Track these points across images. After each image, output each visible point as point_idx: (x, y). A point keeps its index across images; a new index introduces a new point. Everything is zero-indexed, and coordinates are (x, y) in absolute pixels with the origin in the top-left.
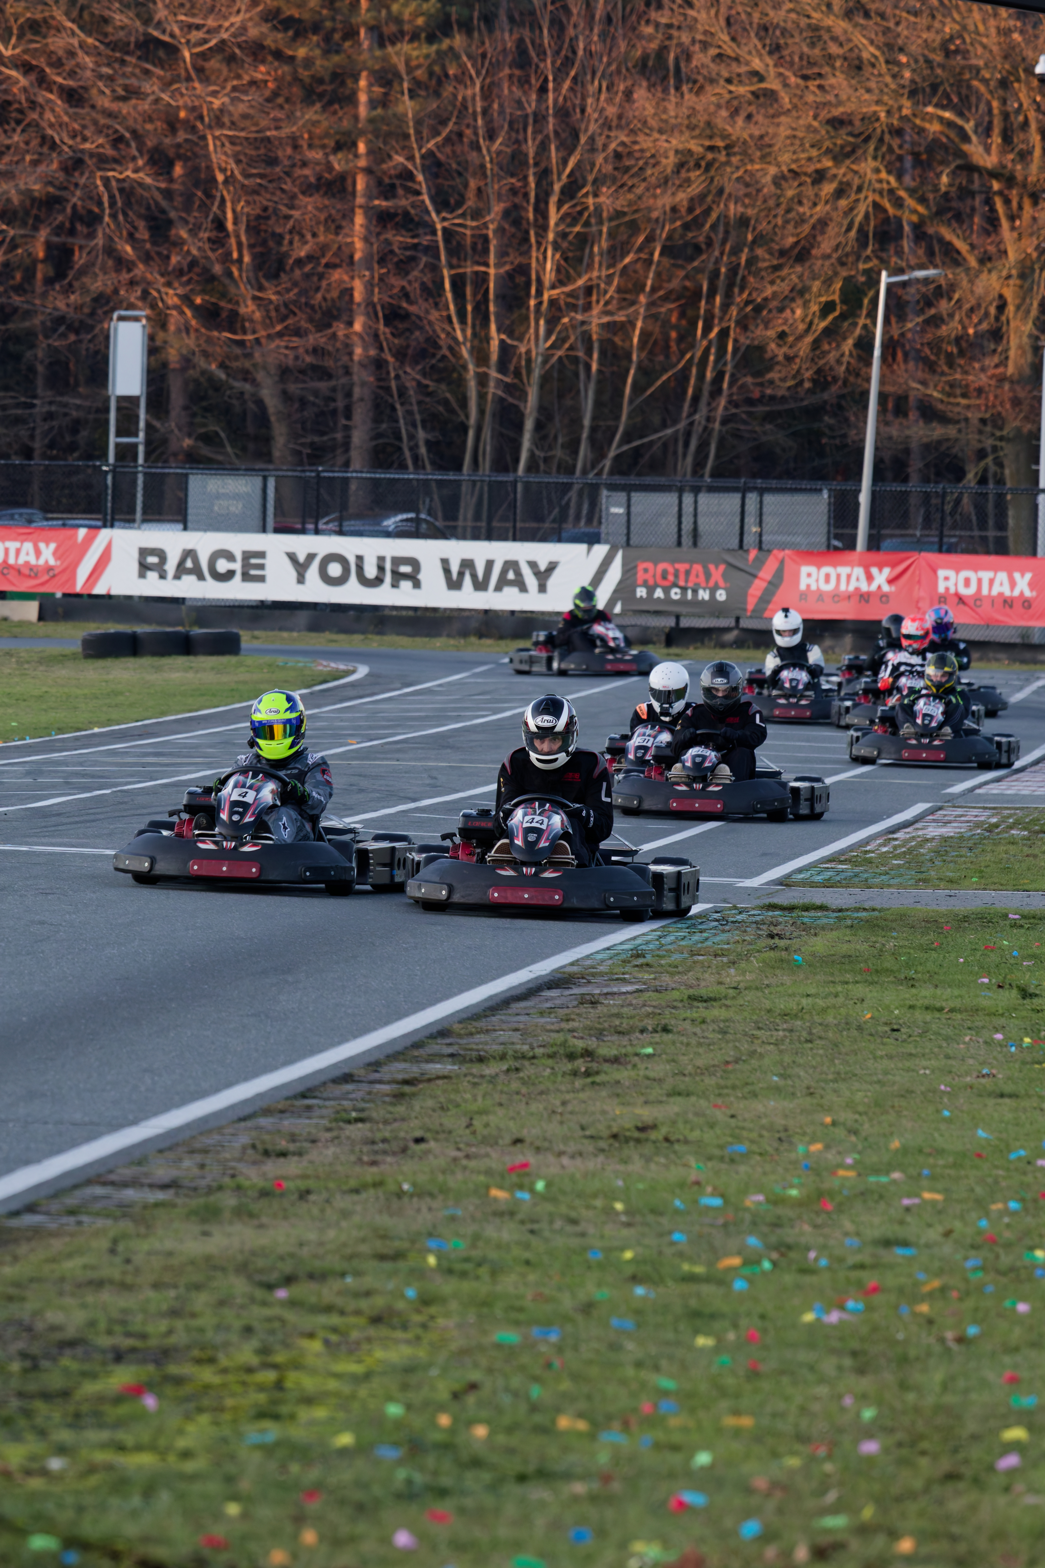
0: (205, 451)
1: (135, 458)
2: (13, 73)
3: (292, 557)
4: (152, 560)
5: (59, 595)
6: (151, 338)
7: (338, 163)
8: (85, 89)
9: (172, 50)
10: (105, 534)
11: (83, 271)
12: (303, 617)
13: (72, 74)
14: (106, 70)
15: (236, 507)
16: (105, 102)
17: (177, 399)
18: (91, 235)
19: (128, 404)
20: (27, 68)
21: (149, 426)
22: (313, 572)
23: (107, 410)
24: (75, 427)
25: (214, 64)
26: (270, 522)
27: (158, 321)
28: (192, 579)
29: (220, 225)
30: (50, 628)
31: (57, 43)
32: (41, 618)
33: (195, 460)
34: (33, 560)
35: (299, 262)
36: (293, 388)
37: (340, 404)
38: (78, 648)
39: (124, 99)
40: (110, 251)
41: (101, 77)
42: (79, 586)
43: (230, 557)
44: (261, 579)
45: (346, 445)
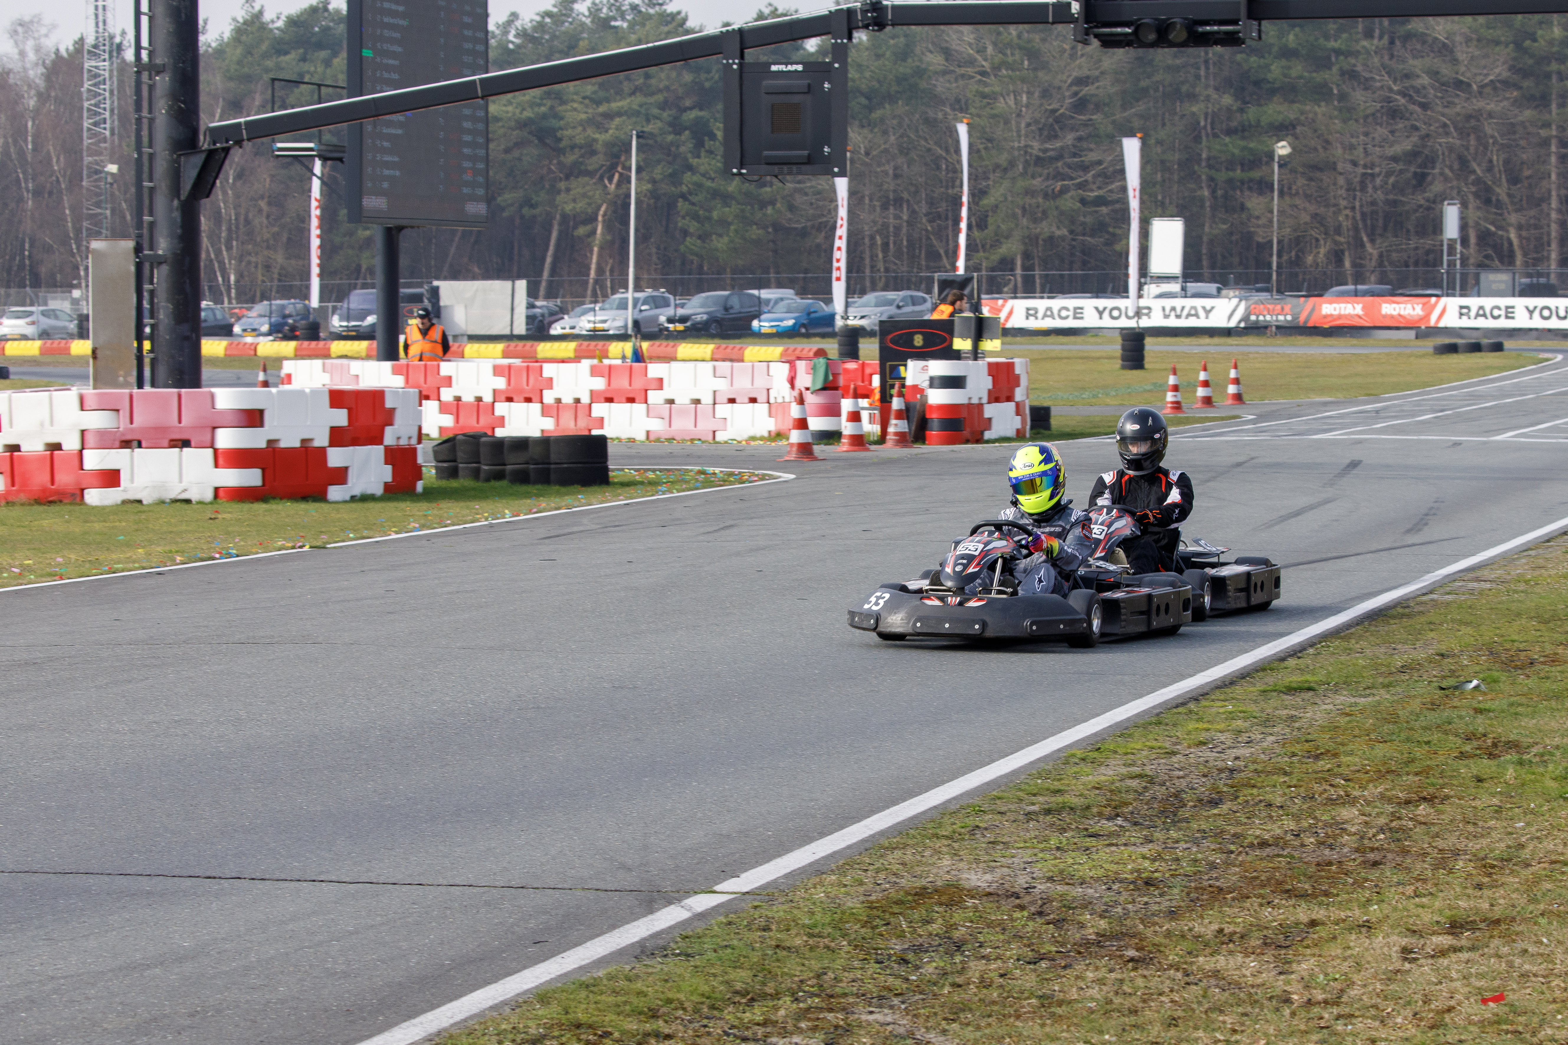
0: (1487, 262)
1: (1455, 265)
2: (1398, 97)
3: (1527, 308)
4: (1464, 311)
5: (1423, 327)
6: (1461, 213)
7: (1543, 133)
8: (1430, 103)
9: (1469, 85)
10: (1444, 300)
11: (1431, 183)
12: (1534, 333)
13: (1425, 97)
14: (1439, 95)
15: (1502, 286)
16: (1440, 109)
17: (1473, 240)
18: (1433, 168)
19: (1452, 243)
20: (1404, 95)
21: (1461, 252)
22: (1536, 314)
23: (1442, 245)
24: (1428, 253)
25: (1488, 90)
26: (1517, 292)
27: (1464, 205)
28: (1482, 319)
29: (1491, 161)
30: (1419, 343)
31: (1418, 83)
32: (1417, 338)
33: (1481, 266)
34: (1412, 312)
35: (1528, 178)
36: (1524, 233)
37: (1545, 239)
38: (1431, 350)
39: (1447, 107)
40: (1442, 174)
41: (1437, 97)
42: (1432, 323)
43: (1499, 308)
44: (1513, 318)
45: (1548, 258)
